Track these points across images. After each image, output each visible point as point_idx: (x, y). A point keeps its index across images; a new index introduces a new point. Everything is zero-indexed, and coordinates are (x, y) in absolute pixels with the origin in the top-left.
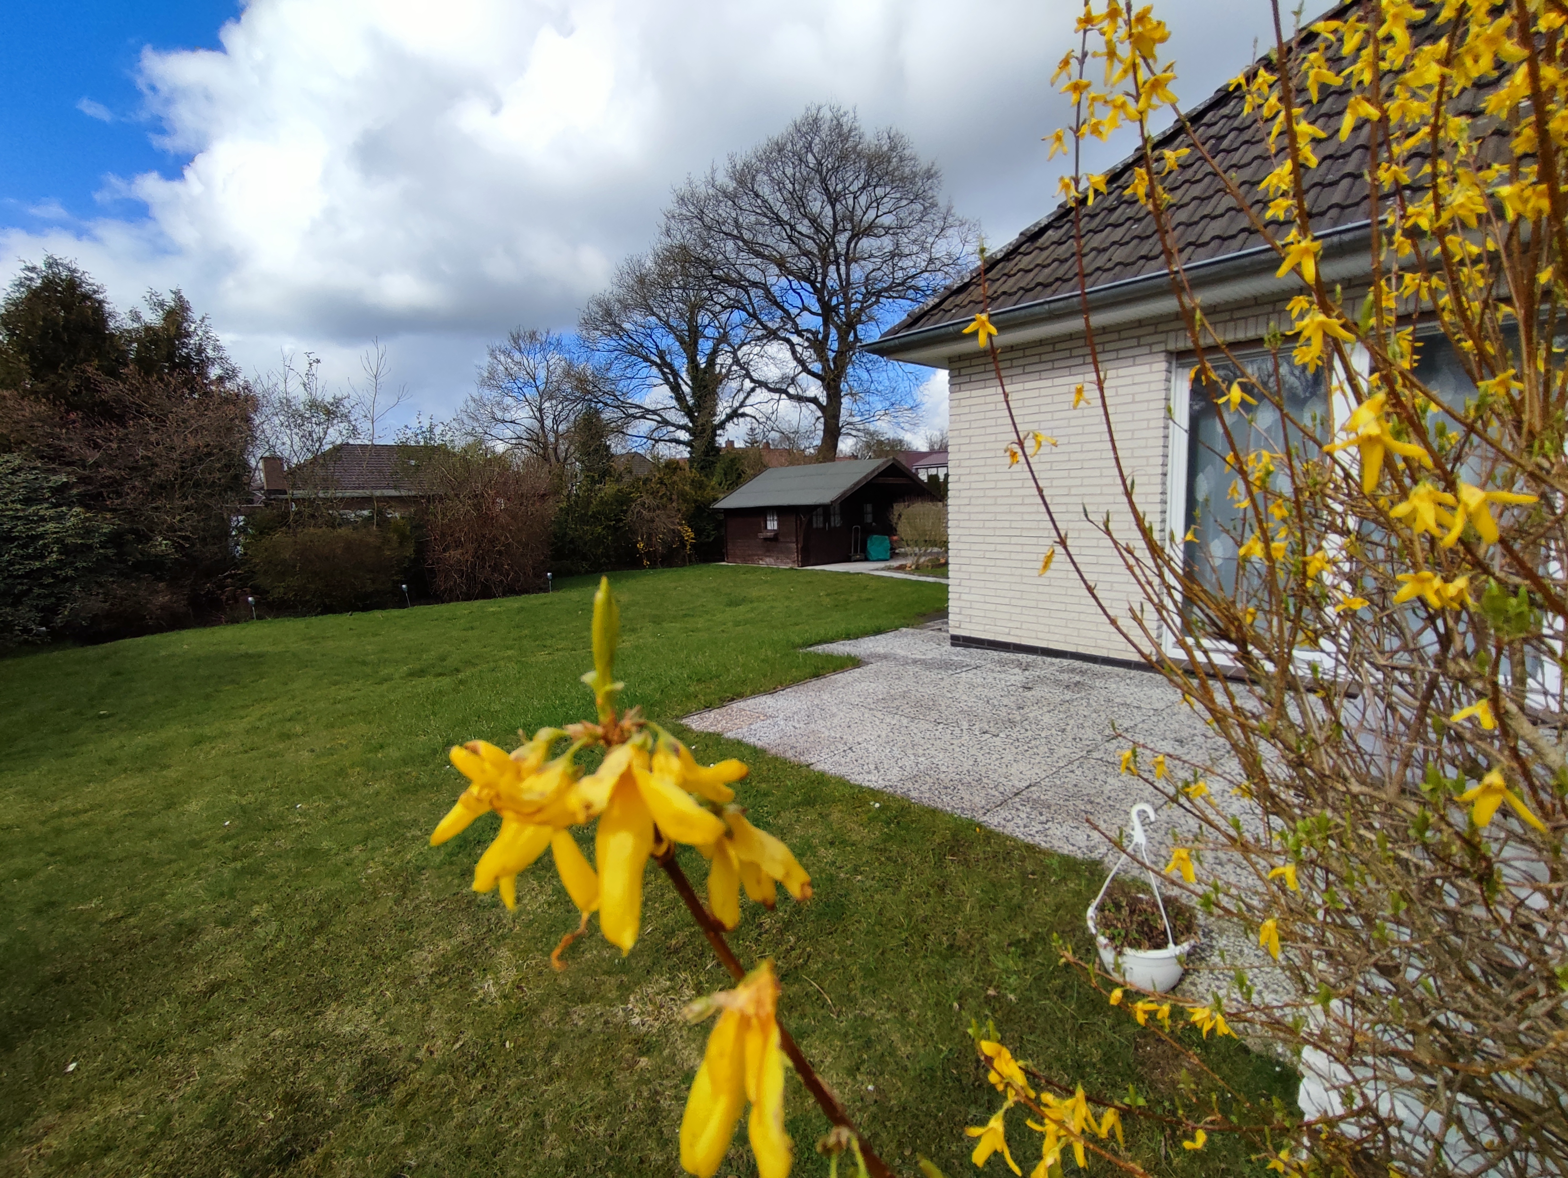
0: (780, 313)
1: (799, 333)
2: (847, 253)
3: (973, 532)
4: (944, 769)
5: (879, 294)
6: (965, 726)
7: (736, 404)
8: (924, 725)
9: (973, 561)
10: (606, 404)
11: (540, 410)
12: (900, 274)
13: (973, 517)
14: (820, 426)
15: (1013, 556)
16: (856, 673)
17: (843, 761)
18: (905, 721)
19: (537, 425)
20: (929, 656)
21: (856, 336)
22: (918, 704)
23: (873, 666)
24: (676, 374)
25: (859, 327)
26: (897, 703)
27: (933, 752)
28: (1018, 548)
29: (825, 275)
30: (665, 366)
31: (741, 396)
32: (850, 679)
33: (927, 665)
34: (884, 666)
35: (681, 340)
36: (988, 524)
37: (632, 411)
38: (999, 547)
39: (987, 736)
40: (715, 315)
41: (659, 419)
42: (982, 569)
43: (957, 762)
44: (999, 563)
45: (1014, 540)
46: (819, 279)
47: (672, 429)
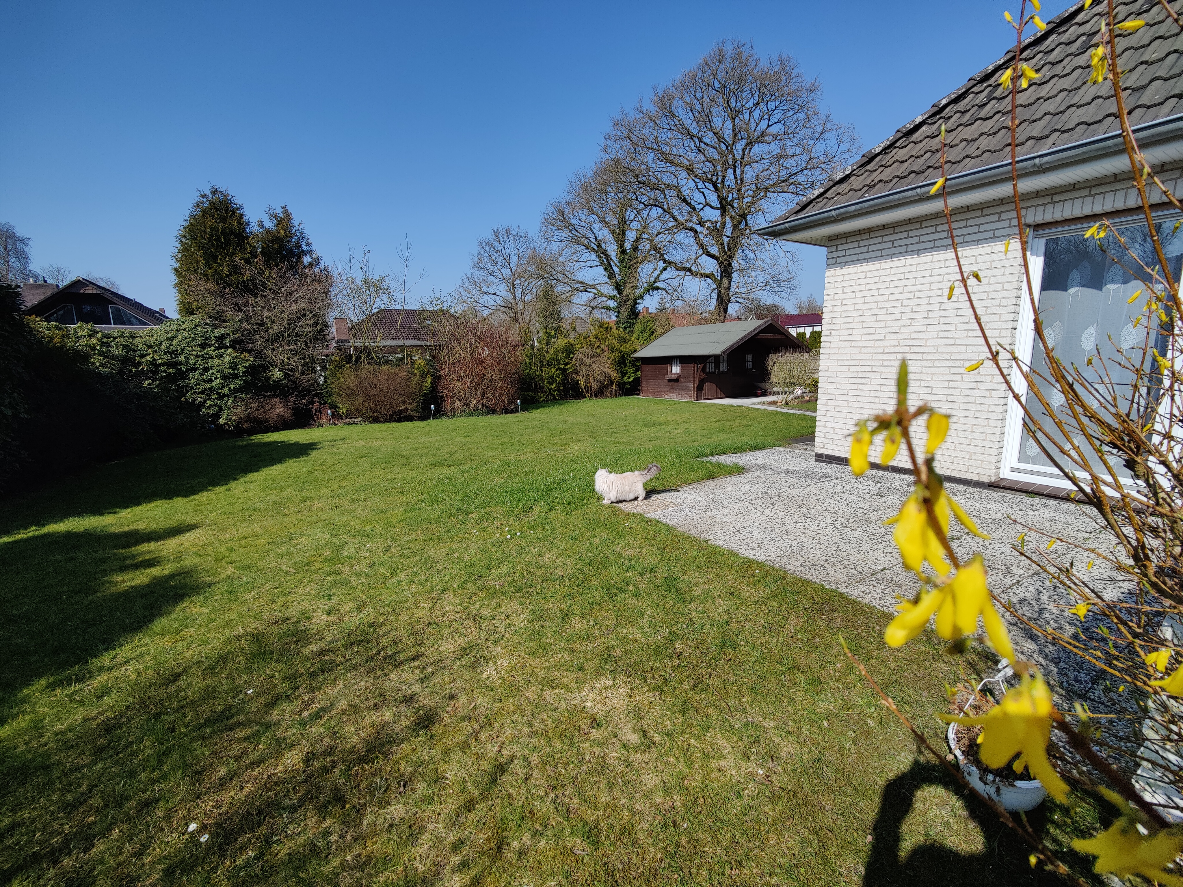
0: (687, 208)
1: (701, 223)
2: (743, 158)
3: (839, 374)
4: (812, 551)
5: (766, 189)
6: (829, 521)
7: (652, 280)
8: (795, 518)
9: (838, 397)
10: (558, 281)
11: (513, 286)
12: (783, 173)
13: (840, 363)
14: (715, 295)
15: (872, 394)
16: (741, 478)
17: (733, 539)
18: (780, 515)
19: (509, 296)
20: (798, 468)
21: (746, 225)
22: (790, 502)
23: (755, 473)
24: (608, 257)
25: (749, 217)
26: (773, 501)
27: (803, 538)
28: (878, 388)
29: (724, 177)
30: (601, 252)
31: (656, 273)
32: (736, 482)
33: (797, 474)
34: (763, 474)
35: (613, 232)
36: (852, 369)
37: (577, 285)
38: (860, 387)
39: (846, 530)
40: (639, 212)
41: (596, 292)
42: (845, 404)
43: (823, 547)
44: (859, 399)
45: (874, 381)
46: (719, 181)
47: (605, 299)
